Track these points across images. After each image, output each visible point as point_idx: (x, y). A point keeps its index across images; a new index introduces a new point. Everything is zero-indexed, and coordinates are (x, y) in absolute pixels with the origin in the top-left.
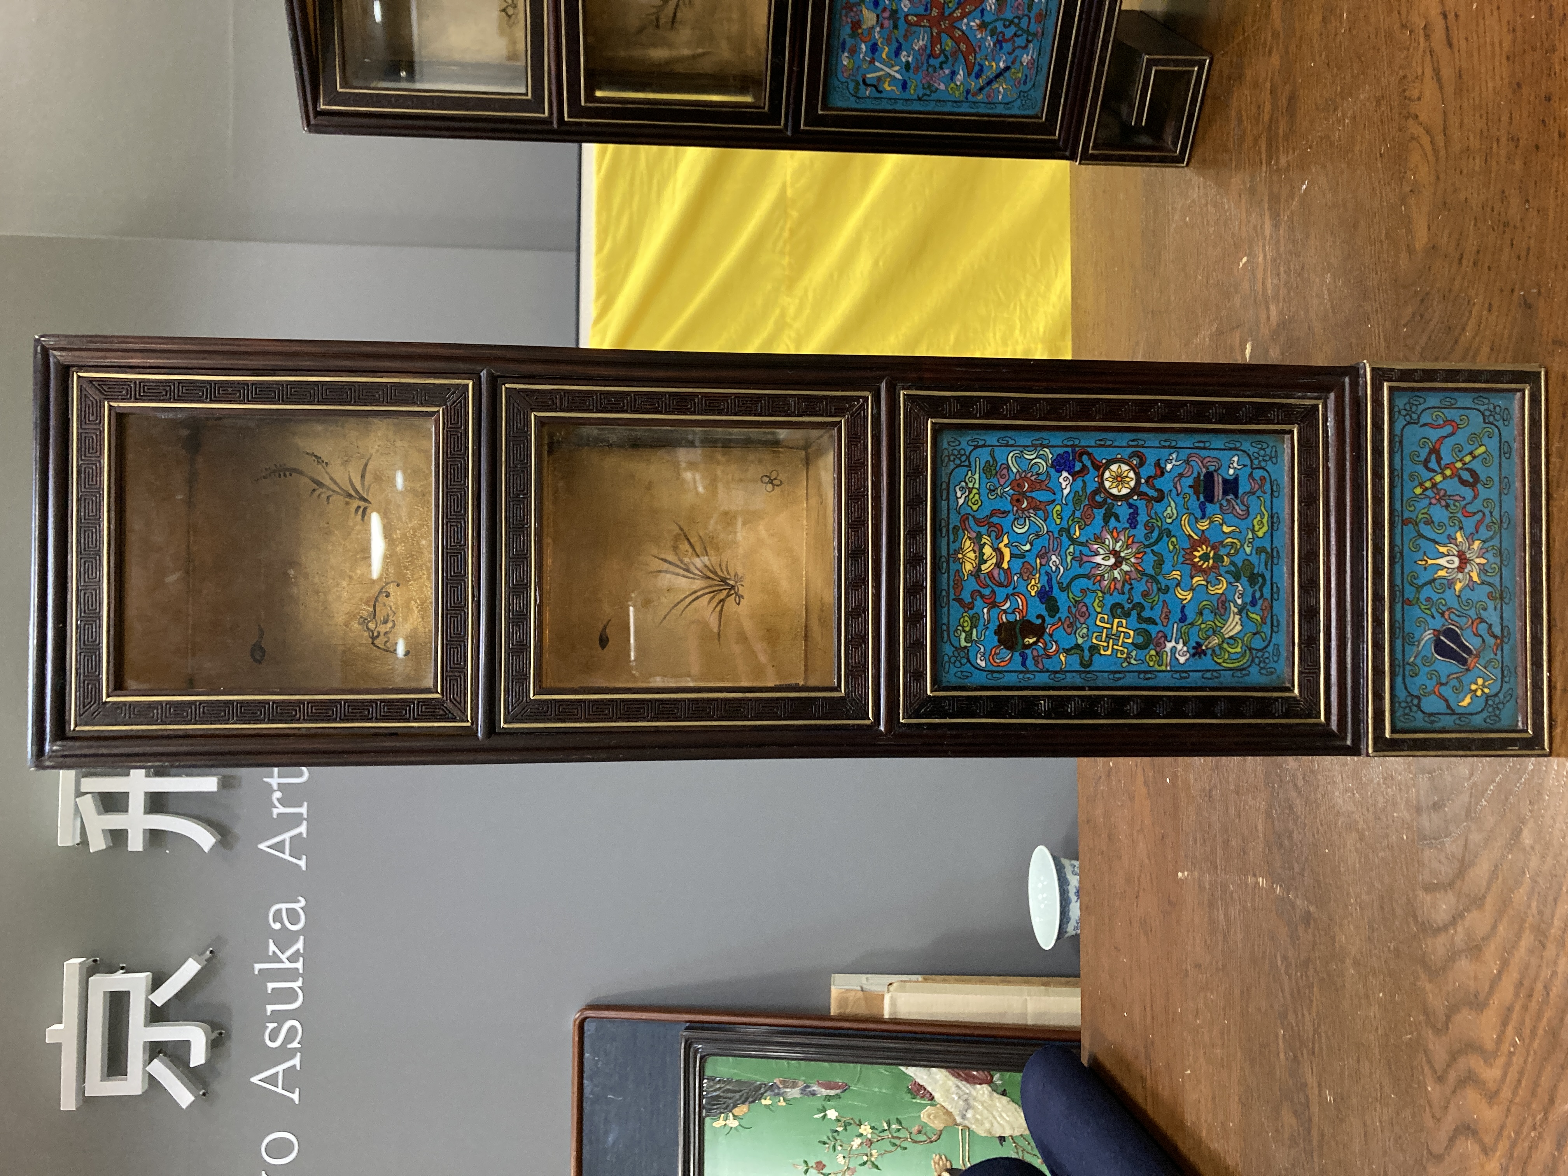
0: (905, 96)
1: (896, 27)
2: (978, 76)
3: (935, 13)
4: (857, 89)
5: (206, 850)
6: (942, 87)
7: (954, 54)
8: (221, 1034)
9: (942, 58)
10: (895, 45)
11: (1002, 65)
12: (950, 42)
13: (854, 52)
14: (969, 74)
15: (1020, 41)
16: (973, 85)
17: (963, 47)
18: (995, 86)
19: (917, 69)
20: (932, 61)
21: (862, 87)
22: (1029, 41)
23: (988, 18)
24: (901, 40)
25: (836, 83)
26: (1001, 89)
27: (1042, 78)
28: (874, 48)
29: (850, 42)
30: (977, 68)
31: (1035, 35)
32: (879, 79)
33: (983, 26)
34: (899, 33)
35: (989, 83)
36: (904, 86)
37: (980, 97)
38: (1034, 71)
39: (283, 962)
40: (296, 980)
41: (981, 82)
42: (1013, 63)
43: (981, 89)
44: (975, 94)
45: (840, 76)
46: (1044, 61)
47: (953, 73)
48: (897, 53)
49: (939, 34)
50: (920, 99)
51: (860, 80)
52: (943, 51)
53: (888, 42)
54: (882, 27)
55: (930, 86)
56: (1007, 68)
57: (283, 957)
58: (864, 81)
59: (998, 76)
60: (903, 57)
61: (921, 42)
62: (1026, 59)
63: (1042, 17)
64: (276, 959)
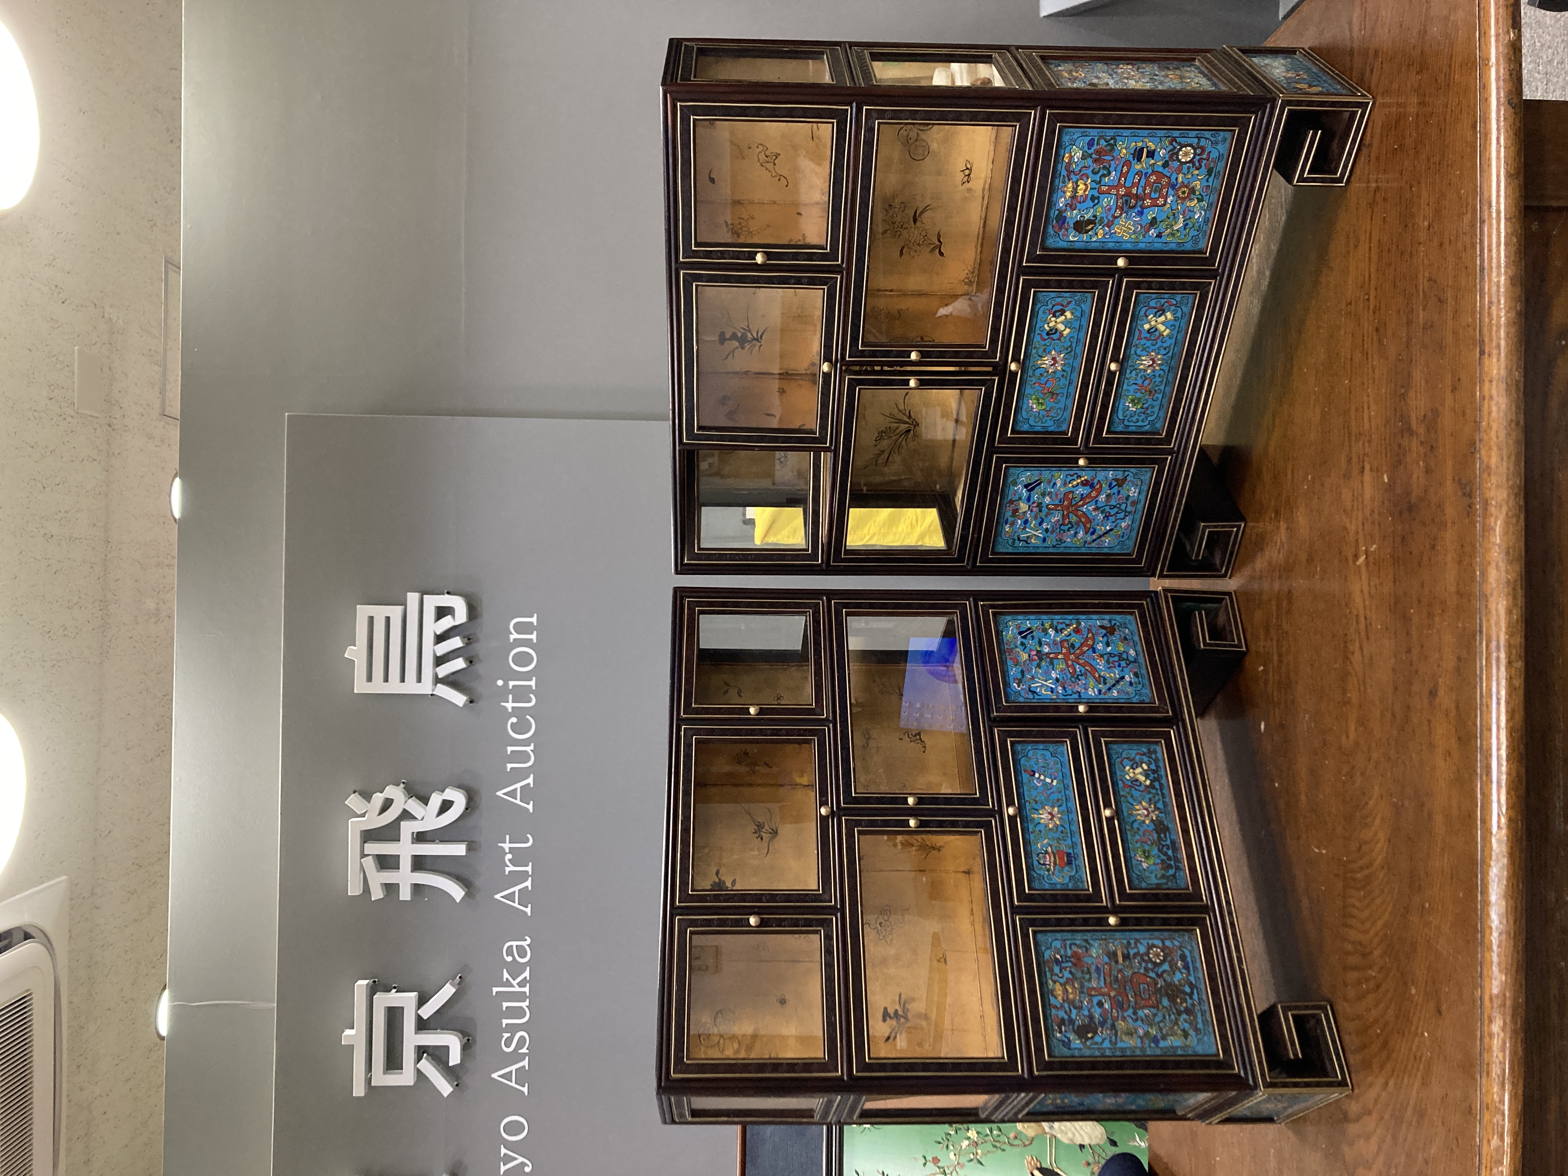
0: (1045, 545)
1: (1040, 511)
2: (1093, 533)
3: (1066, 503)
4: (1014, 542)
5: (458, 901)
6: (1069, 540)
7: (1077, 523)
8: (468, 1040)
9: (1070, 526)
10: (1039, 520)
11: (1108, 528)
12: (1074, 517)
13: (1013, 524)
14: (1086, 533)
15: (1122, 515)
16: (1089, 538)
17: (1083, 520)
18: (1103, 539)
19: (1053, 532)
20: (1062, 527)
21: (1017, 542)
22: (1126, 516)
23: (1099, 505)
24: (1043, 517)
25: (1001, 540)
26: (1107, 540)
27: (1134, 534)
28: (1026, 522)
29: (1011, 519)
30: (1091, 530)
31: (1130, 513)
32: (1028, 537)
33: (1096, 509)
34: (1043, 515)
35: (1100, 537)
36: (1044, 540)
37: (1093, 545)
38: (1128, 531)
39: (513, 986)
40: (525, 1001)
41: (1094, 537)
42: (1116, 526)
43: (1094, 540)
44: (1090, 543)
45: (1003, 535)
46: (1136, 525)
47: (1076, 533)
48: (1040, 524)
49: (1068, 514)
50: (1054, 546)
51: (1016, 538)
52: (1070, 522)
53: (1035, 518)
54: (1032, 511)
55: (1061, 540)
56: (1111, 530)
57: (515, 983)
58: (1019, 539)
59: (1106, 533)
60: (1044, 526)
61: (1056, 517)
62: (1123, 525)
63: (1134, 503)
64: (508, 984)
